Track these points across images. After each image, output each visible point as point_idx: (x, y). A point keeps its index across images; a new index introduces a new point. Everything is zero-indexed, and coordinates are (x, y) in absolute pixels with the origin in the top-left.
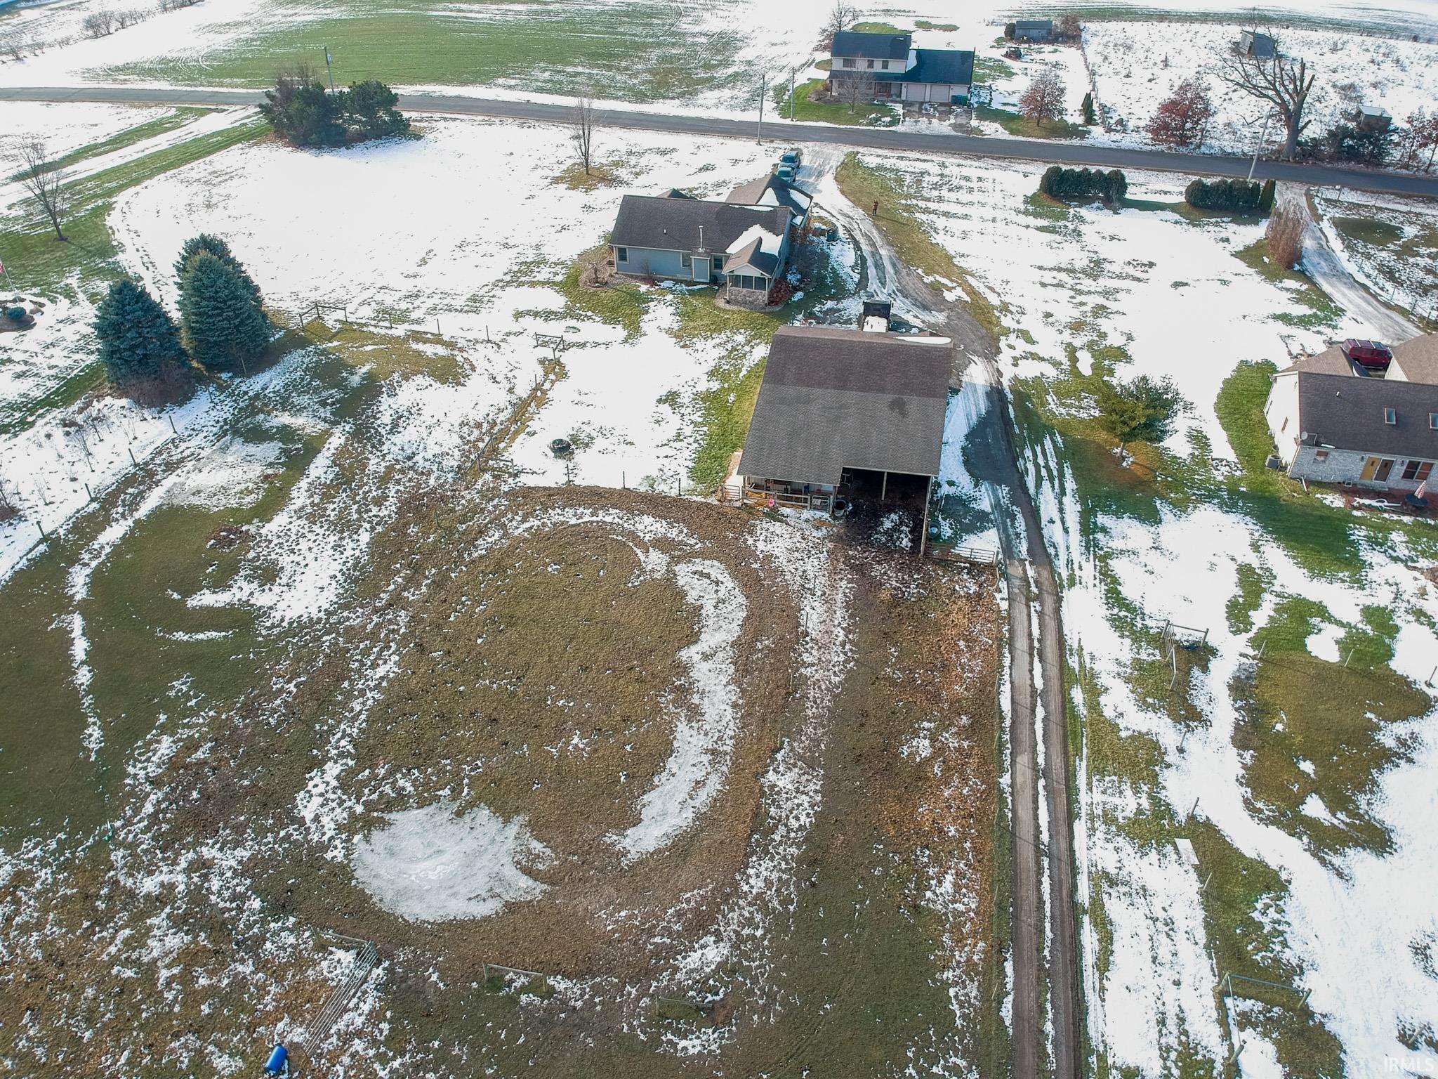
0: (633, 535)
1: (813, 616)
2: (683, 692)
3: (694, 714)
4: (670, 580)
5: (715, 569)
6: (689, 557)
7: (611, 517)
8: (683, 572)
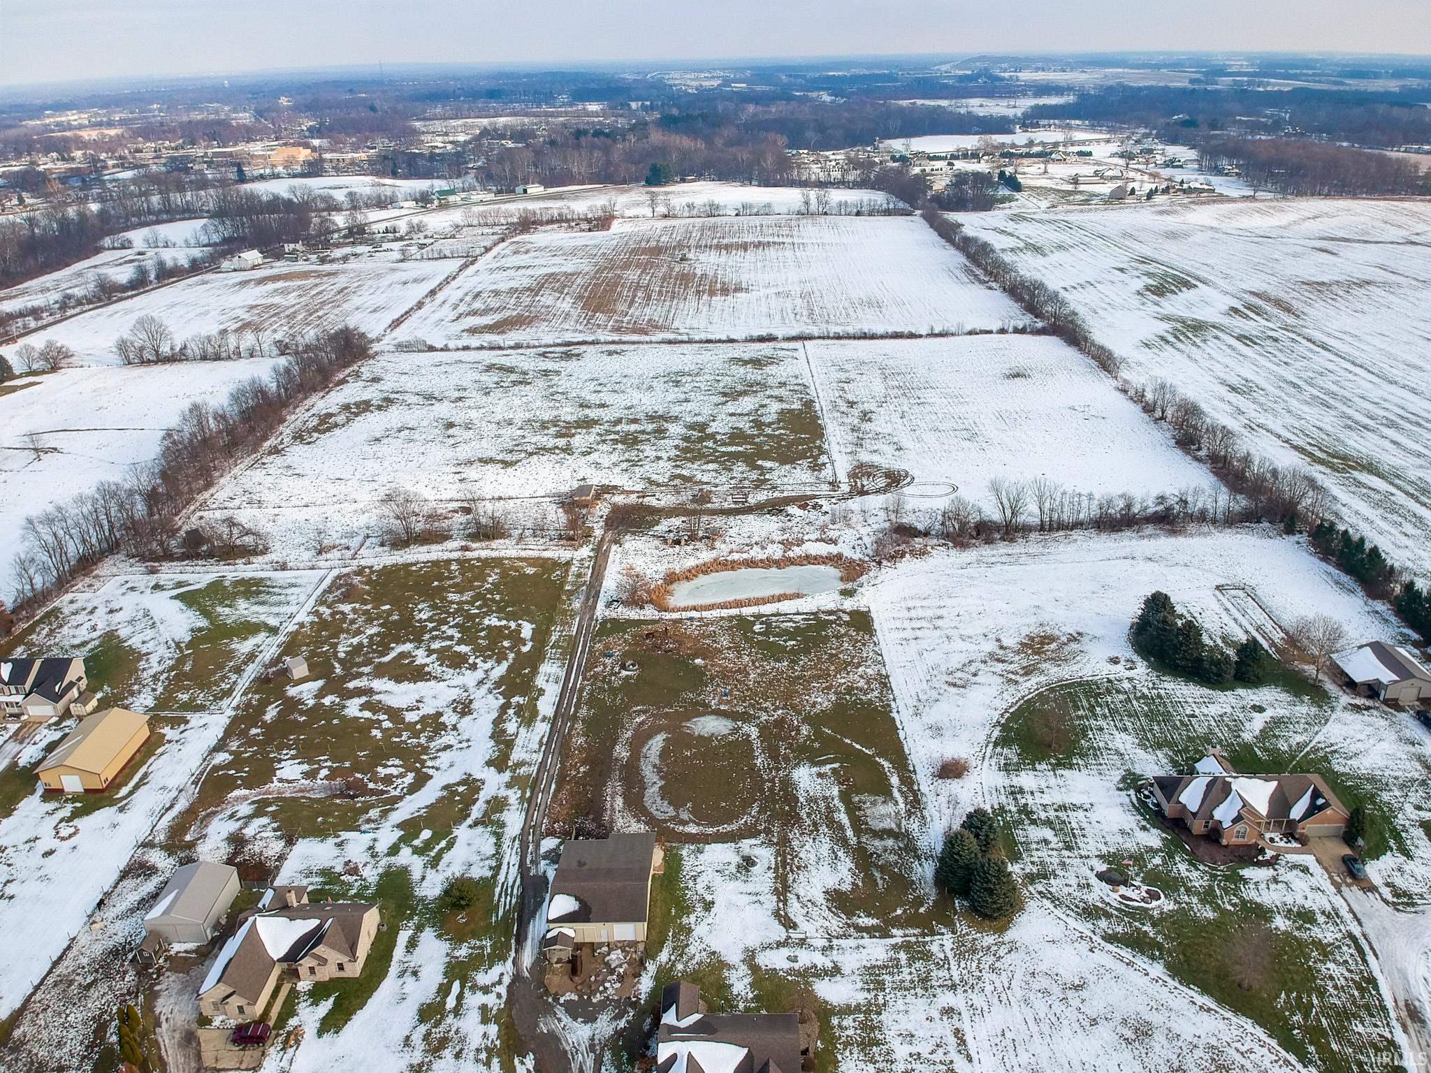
0: (698, 825)
1: (619, 801)
2: (659, 771)
3: (655, 766)
4: (676, 809)
5: (660, 816)
6: (672, 819)
7: (710, 830)
8: (671, 812)
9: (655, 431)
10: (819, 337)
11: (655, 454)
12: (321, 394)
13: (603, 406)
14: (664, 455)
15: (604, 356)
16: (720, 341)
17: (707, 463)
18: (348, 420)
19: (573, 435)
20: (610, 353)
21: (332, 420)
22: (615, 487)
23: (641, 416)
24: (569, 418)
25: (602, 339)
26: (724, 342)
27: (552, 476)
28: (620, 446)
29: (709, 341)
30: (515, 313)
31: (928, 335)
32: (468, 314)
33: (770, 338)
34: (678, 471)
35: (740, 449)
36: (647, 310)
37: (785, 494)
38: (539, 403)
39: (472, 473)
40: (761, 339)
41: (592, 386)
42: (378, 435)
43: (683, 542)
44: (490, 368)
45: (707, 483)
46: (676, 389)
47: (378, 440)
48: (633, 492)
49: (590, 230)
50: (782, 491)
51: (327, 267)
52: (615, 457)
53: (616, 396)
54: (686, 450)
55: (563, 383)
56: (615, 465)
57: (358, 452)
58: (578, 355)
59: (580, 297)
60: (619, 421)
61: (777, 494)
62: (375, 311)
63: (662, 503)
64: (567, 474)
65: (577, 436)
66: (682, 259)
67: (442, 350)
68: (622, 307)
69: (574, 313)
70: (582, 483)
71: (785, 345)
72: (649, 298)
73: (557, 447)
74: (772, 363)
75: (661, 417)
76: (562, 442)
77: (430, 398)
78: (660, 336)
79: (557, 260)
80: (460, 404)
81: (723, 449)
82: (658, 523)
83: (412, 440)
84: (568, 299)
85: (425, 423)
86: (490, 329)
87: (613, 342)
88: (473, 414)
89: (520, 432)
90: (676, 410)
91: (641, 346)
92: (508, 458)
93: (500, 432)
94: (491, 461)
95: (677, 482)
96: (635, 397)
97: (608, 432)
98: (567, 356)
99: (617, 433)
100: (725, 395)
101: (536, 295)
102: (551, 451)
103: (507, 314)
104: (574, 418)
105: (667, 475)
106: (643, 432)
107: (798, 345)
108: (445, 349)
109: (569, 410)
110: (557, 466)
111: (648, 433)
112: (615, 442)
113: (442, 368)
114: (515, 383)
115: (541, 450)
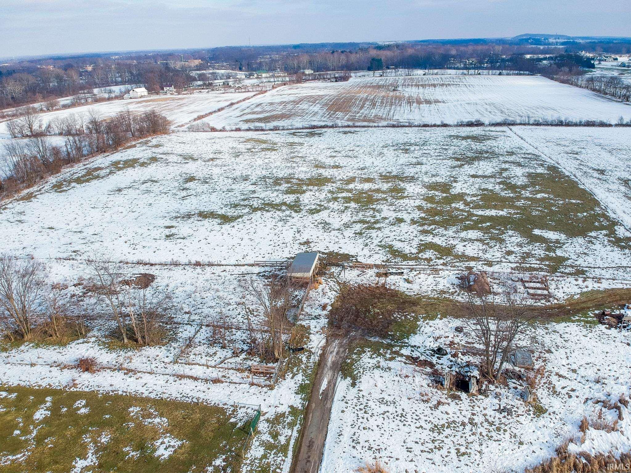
9: (391, 190)
10: (520, 124)
11: (394, 215)
12: (108, 154)
13: (337, 167)
14: (407, 217)
15: (341, 135)
16: (435, 126)
17: (467, 228)
18: (111, 173)
19: (304, 192)
20: (345, 133)
21: (95, 174)
22: (347, 257)
23: (376, 176)
24: (302, 176)
25: (340, 125)
26: (438, 126)
27: (271, 236)
28: (353, 205)
29: (425, 126)
30: (280, 113)
31: (616, 125)
32: (250, 113)
33: (478, 124)
34: (429, 239)
35: (501, 213)
36: (374, 111)
37: (605, 285)
38: (278, 164)
39: (184, 228)
40: (470, 124)
41: (328, 153)
42: (123, 186)
43: (474, 388)
44: (248, 140)
45: (473, 259)
46: (407, 155)
47: (120, 190)
48: (370, 267)
49: (336, 81)
50: (598, 280)
51: (180, 96)
52: (346, 217)
53: (350, 159)
54: (432, 212)
55: (303, 151)
56: (347, 226)
57: (94, 200)
58: (320, 134)
59: (326, 104)
60: (352, 180)
61: (591, 285)
62: (192, 113)
63: (415, 287)
64: (288, 235)
65: (308, 194)
66: (394, 90)
67: (221, 131)
68: (354, 109)
69: (321, 113)
70: (304, 248)
71: (493, 128)
72: (374, 105)
73: (284, 204)
74: (489, 139)
75: (396, 177)
76: (290, 198)
77: (188, 158)
78: (385, 123)
79: (314, 91)
80: (211, 163)
81: (480, 213)
82: (413, 330)
83: (148, 191)
84: (318, 105)
85: (169, 177)
86: (260, 120)
87: (348, 126)
88: (216, 171)
89: (252, 188)
90: (410, 171)
91: (370, 129)
92: (231, 212)
93: (233, 187)
94: (212, 215)
95: (429, 254)
96: (368, 161)
97: (341, 190)
98: (312, 134)
99: (350, 191)
100: (458, 159)
101: (297, 104)
102: (276, 207)
103: (274, 113)
104: (309, 176)
105: (415, 243)
106: (378, 191)
107: (505, 128)
108: (223, 130)
109: (304, 169)
110: (280, 224)
111: (384, 192)
112: (348, 200)
113: (213, 141)
114: (263, 150)
115: (268, 206)
